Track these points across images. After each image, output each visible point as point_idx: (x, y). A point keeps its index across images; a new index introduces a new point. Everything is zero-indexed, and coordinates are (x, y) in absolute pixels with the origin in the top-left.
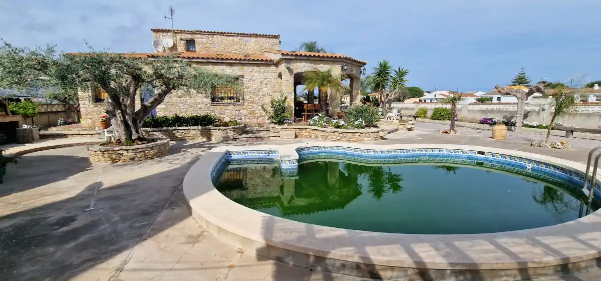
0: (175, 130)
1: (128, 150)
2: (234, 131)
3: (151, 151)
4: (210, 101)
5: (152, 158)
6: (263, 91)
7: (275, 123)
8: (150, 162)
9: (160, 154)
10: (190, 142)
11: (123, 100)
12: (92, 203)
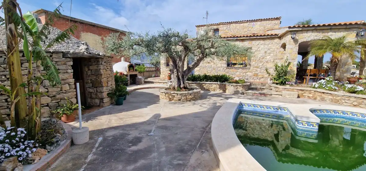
0: (204, 83)
1: (177, 94)
2: (242, 87)
3: (190, 96)
4: (226, 66)
5: (190, 101)
6: (266, 59)
7: (277, 84)
8: (189, 103)
9: (195, 98)
10: (212, 92)
11: (178, 63)
12: (154, 129)
